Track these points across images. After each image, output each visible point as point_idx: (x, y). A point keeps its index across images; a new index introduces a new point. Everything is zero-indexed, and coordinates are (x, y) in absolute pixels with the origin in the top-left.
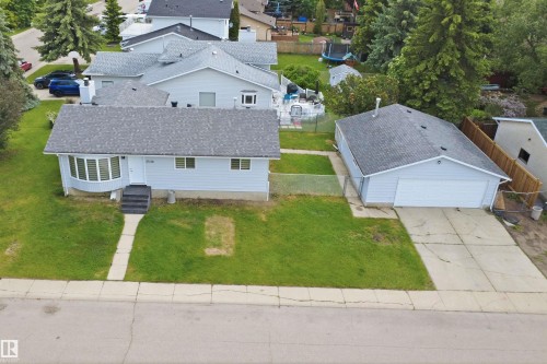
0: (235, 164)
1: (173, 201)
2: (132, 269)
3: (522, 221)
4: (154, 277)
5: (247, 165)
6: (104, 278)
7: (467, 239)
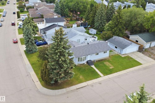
0: (104, 53)
1: (95, 62)
3: (143, 52)
5: (106, 52)
7: (139, 56)
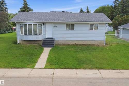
2: (49, 64)
4: (62, 67)
6: (33, 68)
